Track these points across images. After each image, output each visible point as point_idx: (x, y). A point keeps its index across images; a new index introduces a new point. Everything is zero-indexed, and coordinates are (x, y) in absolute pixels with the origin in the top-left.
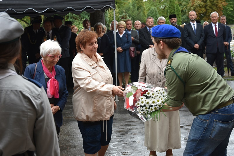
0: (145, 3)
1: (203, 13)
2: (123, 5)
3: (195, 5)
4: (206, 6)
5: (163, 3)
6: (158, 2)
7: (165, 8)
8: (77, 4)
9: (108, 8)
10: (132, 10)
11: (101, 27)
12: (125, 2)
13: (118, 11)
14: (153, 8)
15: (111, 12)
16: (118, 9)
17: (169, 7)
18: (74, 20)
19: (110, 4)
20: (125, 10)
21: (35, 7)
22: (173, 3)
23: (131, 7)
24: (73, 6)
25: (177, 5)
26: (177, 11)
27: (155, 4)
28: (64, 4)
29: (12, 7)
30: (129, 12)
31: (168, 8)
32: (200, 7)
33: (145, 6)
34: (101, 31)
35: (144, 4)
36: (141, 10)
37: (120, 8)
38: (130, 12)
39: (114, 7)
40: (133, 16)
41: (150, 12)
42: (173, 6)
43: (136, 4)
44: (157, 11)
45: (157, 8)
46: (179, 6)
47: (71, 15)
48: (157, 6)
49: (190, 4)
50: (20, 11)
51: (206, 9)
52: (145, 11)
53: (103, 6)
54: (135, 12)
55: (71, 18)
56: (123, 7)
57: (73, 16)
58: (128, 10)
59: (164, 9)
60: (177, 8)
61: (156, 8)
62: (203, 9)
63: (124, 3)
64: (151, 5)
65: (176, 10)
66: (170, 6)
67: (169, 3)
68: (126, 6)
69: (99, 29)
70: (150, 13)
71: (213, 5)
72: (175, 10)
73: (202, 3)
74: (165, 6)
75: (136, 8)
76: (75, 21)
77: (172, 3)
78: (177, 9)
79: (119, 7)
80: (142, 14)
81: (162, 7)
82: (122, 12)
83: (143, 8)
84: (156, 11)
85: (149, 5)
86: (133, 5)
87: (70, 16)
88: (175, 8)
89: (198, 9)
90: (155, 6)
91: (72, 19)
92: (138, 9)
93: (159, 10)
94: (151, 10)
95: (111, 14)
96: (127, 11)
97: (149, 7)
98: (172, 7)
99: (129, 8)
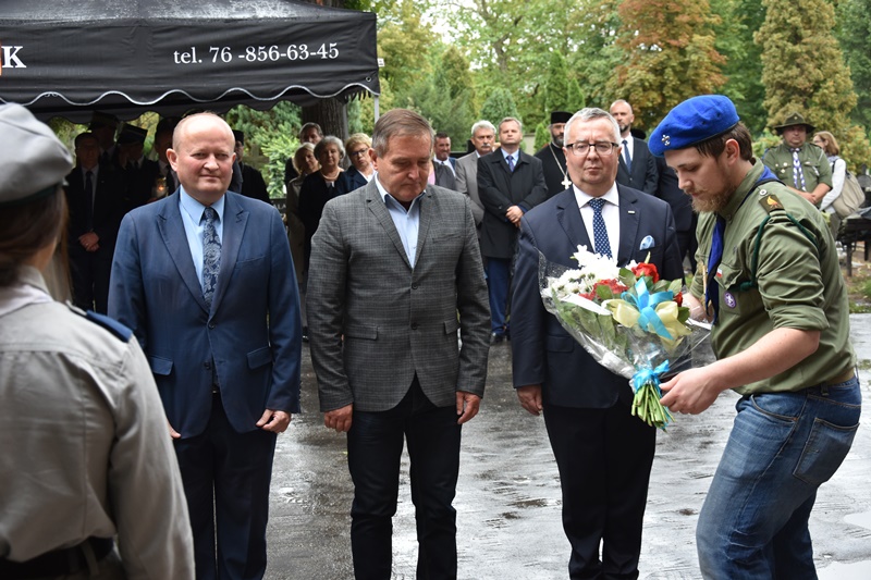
0: (475, 75)
1: (653, 108)
2: (406, 80)
3: (629, 82)
4: (662, 85)
5: (531, 76)
6: (515, 72)
7: (536, 91)
8: (262, 78)
9: (357, 90)
10: (436, 97)
11: (334, 147)
12: (412, 72)
13: (390, 100)
14: (499, 90)
15: (369, 105)
16: (392, 95)
17: (550, 90)
18: (253, 126)
19: (362, 80)
20: (414, 98)
21: (130, 87)
22: (561, 77)
23: (432, 87)
24: (248, 85)
25: (574, 84)
26: (573, 100)
27: (505, 80)
28: (219, 78)
29: (57, 87)
30: (424, 105)
31: (546, 91)
32: (645, 89)
33: (474, 86)
34: (334, 160)
35: (473, 79)
36: (463, 97)
37: (397, 90)
38: (428, 104)
39: (376, 88)
40: (438, 117)
41: (489, 102)
42: (561, 85)
43: (447, 78)
44: (512, 99)
45: (513, 91)
46: (581, 85)
47: (246, 112)
48: (511, 84)
49: (614, 81)
50: (83, 101)
51: (663, 95)
52: (476, 101)
53: (340, 84)
54: (444, 103)
55: (245, 122)
56: (407, 88)
57: (250, 116)
58: (423, 96)
59: (533, 96)
60: (575, 90)
61: (508, 90)
62: (654, 95)
63: (411, 76)
64: (495, 83)
65: (570, 96)
66: (552, 86)
67: (549, 75)
68: (417, 85)
69: (330, 155)
70: (492, 106)
71: (683, 82)
72: (566, 97)
73: (651, 77)
74: (538, 86)
75: (448, 90)
76: (256, 131)
77: (558, 76)
78: (572, 93)
79: (394, 89)
80: (464, 108)
81: (528, 89)
82: (404, 104)
83: (469, 92)
84: (509, 101)
85: (487, 82)
86: (439, 83)
87: (241, 116)
88: (569, 92)
89: (638, 95)
90: (507, 86)
91: (248, 124)
92: (453, 95)
93: (518, 97)
94: (493, 96)
95: (369, 108)
96: (418, 100)
97: (487, 87)
98: (558, 89)
99: (427, 91)
